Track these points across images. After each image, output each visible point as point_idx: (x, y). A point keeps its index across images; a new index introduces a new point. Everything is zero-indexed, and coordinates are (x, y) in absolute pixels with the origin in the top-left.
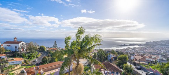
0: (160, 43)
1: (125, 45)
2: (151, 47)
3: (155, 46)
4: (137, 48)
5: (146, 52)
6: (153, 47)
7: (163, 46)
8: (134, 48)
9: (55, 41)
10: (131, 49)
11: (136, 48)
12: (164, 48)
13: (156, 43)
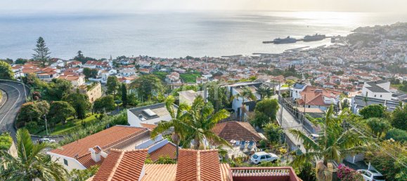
0: (392, 33)
1: (289, 41)
2: (367, 46)
3: (379, 40)
4: (327, 49)
5: (351, 62)
6: (372, 46)
7: (400, 43)
8: (316, 50)
9: (38, 38)
10: (306, 54)
11: (322, 49)
12: (399, 48)
13: (382, 33)
